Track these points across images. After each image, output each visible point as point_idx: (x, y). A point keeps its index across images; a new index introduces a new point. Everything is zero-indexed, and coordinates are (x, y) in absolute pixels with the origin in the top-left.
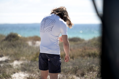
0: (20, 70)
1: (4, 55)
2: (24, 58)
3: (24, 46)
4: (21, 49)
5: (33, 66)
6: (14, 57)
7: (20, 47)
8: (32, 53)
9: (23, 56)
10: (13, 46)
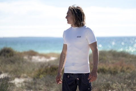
0: (25, 88)
1: (2, 72)
2: (25, 75)
3: (23, 62)
4: (21, 65)
5: (39, 84)
6: (14, 74)
7: (19, 63)
8: (34, 69)
9: (24, 73)
10: (11, 61)
